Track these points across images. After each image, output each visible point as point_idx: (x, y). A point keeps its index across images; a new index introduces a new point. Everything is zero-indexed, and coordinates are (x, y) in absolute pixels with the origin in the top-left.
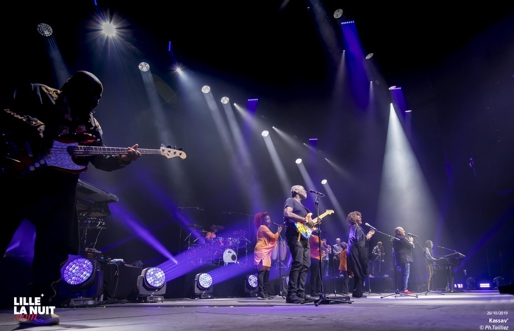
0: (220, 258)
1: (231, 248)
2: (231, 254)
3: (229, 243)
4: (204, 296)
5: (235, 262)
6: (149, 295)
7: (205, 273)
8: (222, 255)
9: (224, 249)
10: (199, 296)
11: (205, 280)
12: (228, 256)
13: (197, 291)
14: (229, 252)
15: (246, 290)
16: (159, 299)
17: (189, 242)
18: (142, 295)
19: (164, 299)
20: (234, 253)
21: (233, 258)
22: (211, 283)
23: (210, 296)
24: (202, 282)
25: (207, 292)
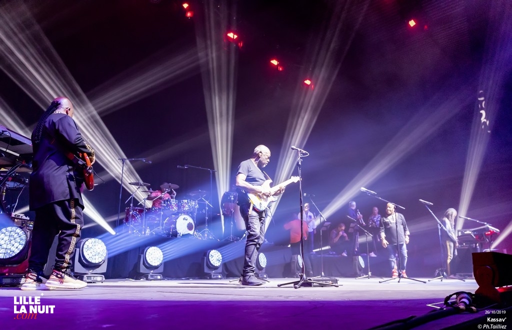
0: (173, 226)
1: (187, 213)
2: (186, 223)
3: (184, 207)
4: (152, 276)
5: (191, 232)
6: (86, 274)
7: (154, 246)
8: (175, 223)
9: (177, 214)
10: (146, 277)
11: (155, 256)
12: (182, 224)
13: (143, 269)
14: (184, 219)
15: (206, 270)
16: (99, 279)
17: (131, 205)
18: (77, 273)
19: (104, 279)
20: (190, 220)
21: (190, 227)
22: (162, 259)
23: (159, 277)
24: (150, 257)
25: (156, 271)
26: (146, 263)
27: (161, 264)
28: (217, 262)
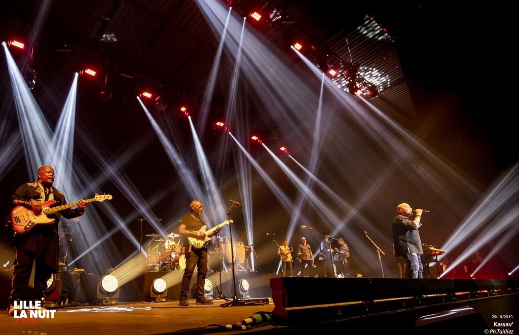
4: (159, 299)
6: (105, 299)
7: (159, 278)
10: (155, 300)
11: (160, 285)
13: (152, 295)
16: (114, 302)
17: (149, 250)
18: (99, 299)
22: (165, 287)
23: (164, 300)
24: (157, 286)
25: (162, 296)
26: (154, 290)
27: (165, 290)
28: (208, 288)
